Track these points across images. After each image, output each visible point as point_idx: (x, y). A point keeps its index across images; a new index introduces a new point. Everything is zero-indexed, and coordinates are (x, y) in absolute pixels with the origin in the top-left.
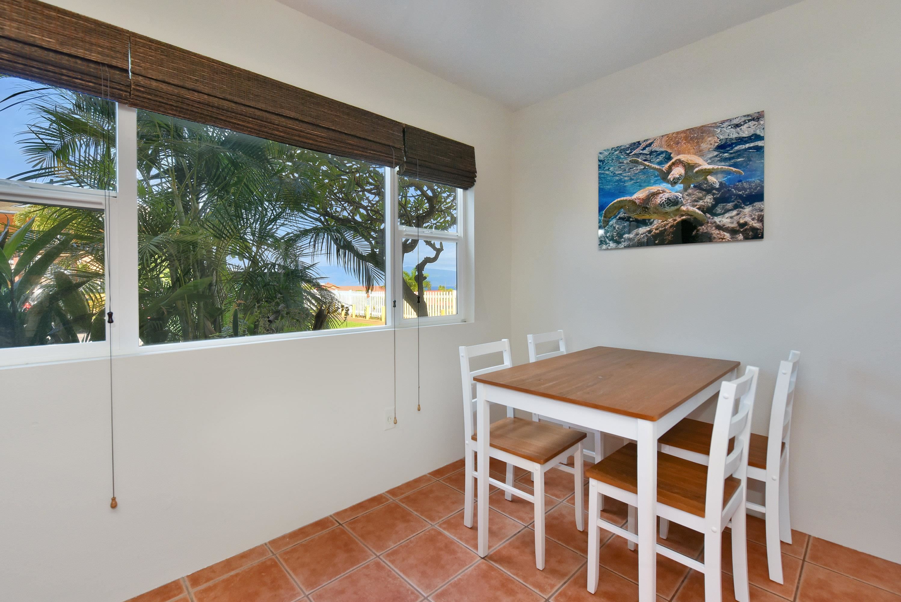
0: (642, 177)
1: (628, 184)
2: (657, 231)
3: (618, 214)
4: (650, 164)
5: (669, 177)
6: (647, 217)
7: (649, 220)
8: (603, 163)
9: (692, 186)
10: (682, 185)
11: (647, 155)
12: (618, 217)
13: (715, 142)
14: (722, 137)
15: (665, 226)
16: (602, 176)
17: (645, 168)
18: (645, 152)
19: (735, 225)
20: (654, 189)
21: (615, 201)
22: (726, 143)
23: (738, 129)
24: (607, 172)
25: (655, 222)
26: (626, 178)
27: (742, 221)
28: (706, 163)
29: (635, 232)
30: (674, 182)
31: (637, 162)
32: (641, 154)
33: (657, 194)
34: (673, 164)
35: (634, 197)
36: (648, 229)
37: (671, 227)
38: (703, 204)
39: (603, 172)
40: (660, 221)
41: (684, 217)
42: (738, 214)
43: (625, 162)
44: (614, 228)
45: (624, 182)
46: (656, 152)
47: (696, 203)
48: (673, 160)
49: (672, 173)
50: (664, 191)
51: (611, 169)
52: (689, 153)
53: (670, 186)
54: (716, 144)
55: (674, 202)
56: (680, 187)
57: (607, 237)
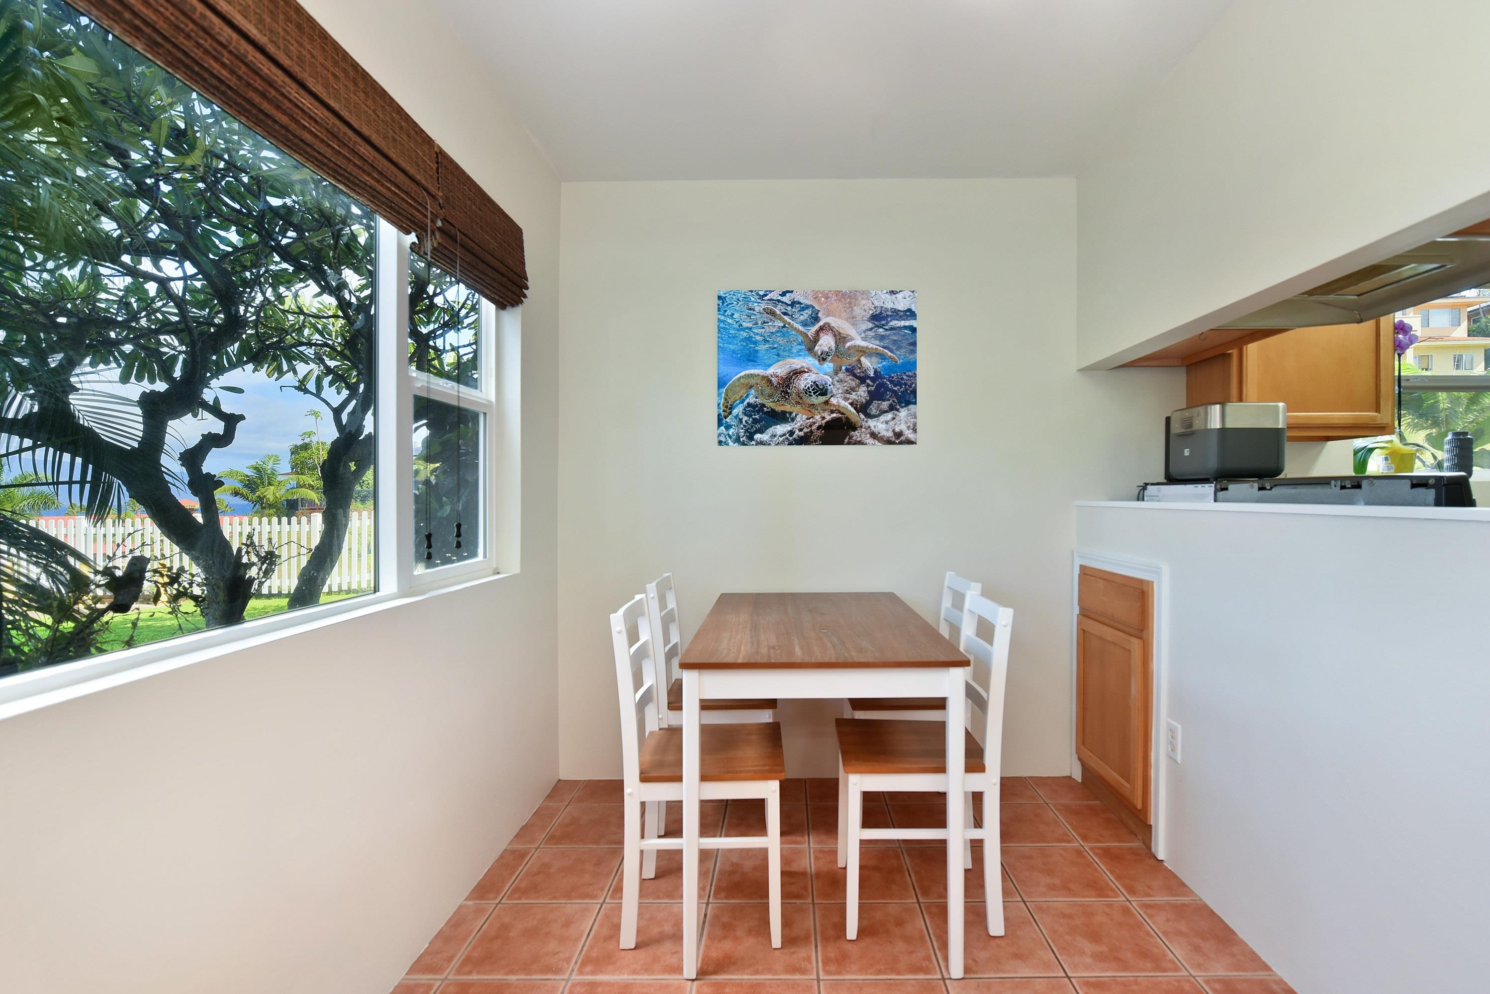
0: (781, 340)
1: (762, 348)
2: (802, 434)
3: (747, 397)
4: (792, 322)
5: (817, 348)
6: (787, 408)
7: (791, 413)
8: (723, 303)
9: (844, 368)
10: (831, 365)
11: (788, 305)
12: (745, 403)
13: (870, 309)
14: (877, 304)
15: (811, 426)
16: (722, 325)
17: (784, 327)
18: (784, 299)
19: (889, 434)
20: (798, 363)
21: (742, 374)
22: (881, 313)
23: (894, 296)
24: (730, 321)
25: (798, 418)
26: (758, 338)
27: (897, 430)
28: (859, 338)
29: (770, 431)
30: (822, 359)
31: (773, 313)
32: (779, 301)
33: (798, 373)
34: (821, 329)
35: (770, 371)
36: (790, 428)
37: (819, 428)
38: (856, 397)
39: (723, 318)
40: (805, 417)
41: (834, 415)
42: (894, 419)
43: (757, 309)
44: (741, 420)
45: (756, 343)
46: (800, 303)
47: (848, 396)
48: (821, 323)
49: (819, 343)
50: (809, 371)
51: (736, 316)
52: (840, 317)
53: (817, 362)
54: (871, 312)
55: (821, 390)
56: (829, 366)
57: (730, 437)
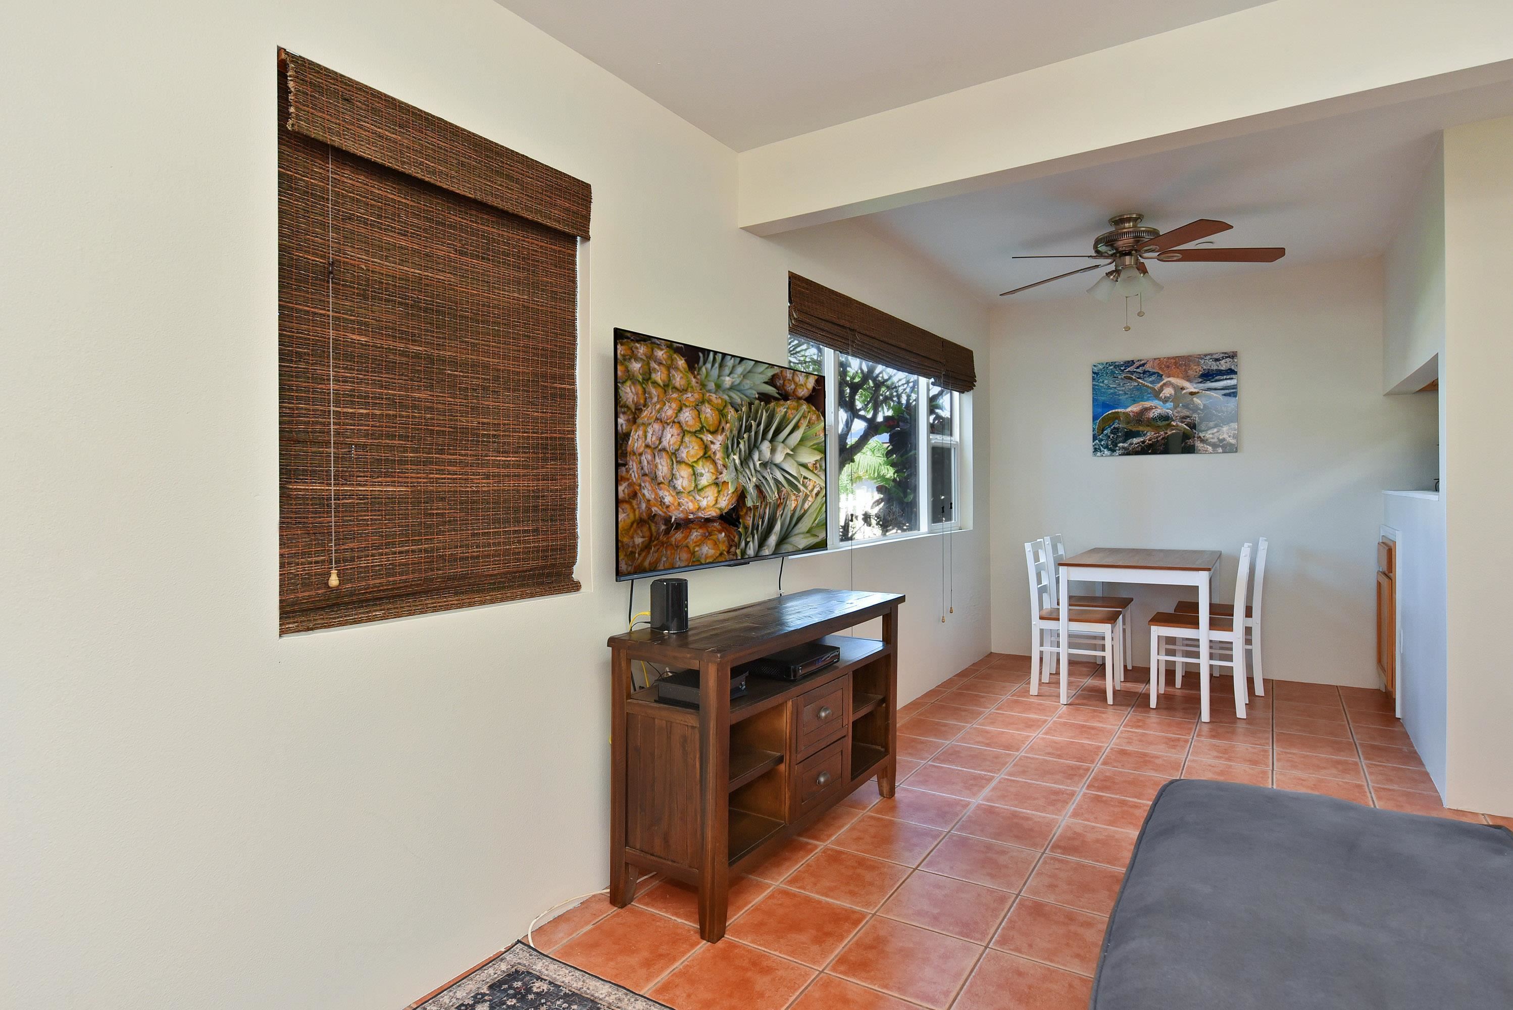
0: (1137, 393)
1: (1123, 398)
2: (1150, 442)
3: (1113, 424)
4: (1144, 382)
5: (1161, 395)
6: (1141, 428)
7: (1143, 432)
8: (1097, 376)
9: (1181, 405)
10: (1172, 404)
11: (1140, 373)
12: (1112, 427)
13: (1200, 371)
14: (1205, 368)
15: (1157, 438)
16: (1096, 387)
17: (1138, 385)
18: (1138, 370)
19: (1215, 440)
20: (1147, 404)
21: (1110, 412)
22: (1208, 372)
23: (1218, 363)
24: (1101, 385)
25: (1148, 434)
26: (1121, 392)
27: (1221, 438)
28: (1192, 387)
29: (1129, 441)
30: (1165, 400)
31: (1131, 379)
32: (1134, 372)
33: (1150, 409)
34: (1164, 384)
35: (1129, 409)
36: (1142, 440)
37: (1163, 438)
38: (1190, 421)
39: (1097, 383)
40: (1153, 433)
41: (1174, 431)
42: (1218, 432)
43: (1119, 377)
44: (1109, 437)
45: (1119, 395)
46: (1149, 372)
47: (1184, 420)
48: (1164, 381)
49: (1163, 392)
50: (1156, 407)
51: (1105, 382)
52: (1178, 377)
53: (1161, 403)
54: (1201, 373)
55: (1166, 418)
56: (1170, 405)
57: (1102, 446)
